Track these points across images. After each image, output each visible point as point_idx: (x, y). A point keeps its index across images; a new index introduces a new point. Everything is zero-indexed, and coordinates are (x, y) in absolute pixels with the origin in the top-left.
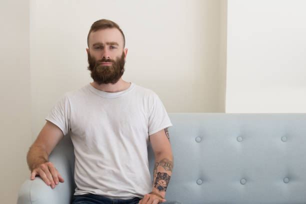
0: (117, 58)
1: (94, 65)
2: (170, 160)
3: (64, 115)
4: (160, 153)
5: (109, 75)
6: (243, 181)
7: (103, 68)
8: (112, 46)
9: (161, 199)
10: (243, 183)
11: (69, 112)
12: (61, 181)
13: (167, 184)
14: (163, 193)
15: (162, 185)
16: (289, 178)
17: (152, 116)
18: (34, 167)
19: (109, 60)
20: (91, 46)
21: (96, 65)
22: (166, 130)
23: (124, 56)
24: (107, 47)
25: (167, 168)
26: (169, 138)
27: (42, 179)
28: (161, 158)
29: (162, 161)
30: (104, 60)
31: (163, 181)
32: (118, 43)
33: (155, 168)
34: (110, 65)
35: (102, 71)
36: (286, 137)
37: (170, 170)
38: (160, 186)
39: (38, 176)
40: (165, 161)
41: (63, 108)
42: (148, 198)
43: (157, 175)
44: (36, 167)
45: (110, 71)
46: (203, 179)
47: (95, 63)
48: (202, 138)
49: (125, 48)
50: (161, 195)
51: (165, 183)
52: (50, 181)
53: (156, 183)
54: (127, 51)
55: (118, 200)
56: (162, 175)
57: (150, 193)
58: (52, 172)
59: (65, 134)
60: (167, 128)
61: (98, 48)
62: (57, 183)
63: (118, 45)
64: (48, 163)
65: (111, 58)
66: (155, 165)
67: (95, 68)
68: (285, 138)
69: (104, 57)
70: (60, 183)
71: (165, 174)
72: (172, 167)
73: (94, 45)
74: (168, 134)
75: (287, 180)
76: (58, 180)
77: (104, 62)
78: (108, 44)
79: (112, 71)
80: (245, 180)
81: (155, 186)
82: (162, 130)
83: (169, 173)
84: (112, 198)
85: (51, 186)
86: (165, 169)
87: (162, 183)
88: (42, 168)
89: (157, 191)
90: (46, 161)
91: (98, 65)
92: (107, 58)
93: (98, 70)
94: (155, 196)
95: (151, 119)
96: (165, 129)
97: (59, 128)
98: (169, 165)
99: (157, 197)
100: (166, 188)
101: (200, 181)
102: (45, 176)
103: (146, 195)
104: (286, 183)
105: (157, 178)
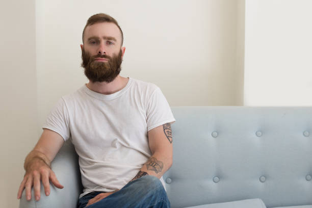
0: (114, 54)
1: (89, 61)
5: (104, 72)
6: (263, 178)
7: (98, 64)
8: (109, 41)
10: (263, 180)
16: (311, 175)
19: (105, 56)
20: (86, 40)
21: (90, 61)
23: (121, 54)
24: (103, 42)
30: (99, 55)
32: (116, 38)
34: (105, 61)
35: (96, 67)
45: (105, 68)
46: (219, 176)
47: (89, 58)
48: (218, 133)
49: (123, 46)
54: (125, 49)
61: (94, 43)
63: (115, 40)
65: (107, 54)
67: (89, 63)
68: (307, 133)
69: (100, 52)
73: (89, 39)
75: (309, 177)
77: (100, 58)
78: (105, 38)
79: (108, 68)
91: (93, 60)
92: (103, 54)
93: (92, 66)
101: (217, 179)
104: (307, 180)
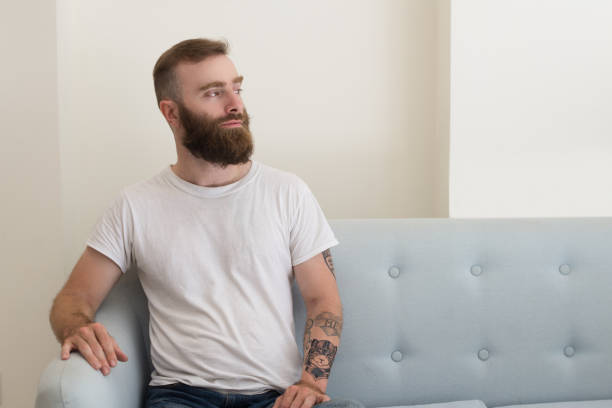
2: (337, 313)
3: (120, 233)
4: (314, 301)
6: (484, 353)
9: (319, 395)
10: (484, 357)
11: (131, 229)
12: (121, 358)
13: (331, 364)
14: (322, 383)
15: (320, 365)
16: (575, 346)
17: (297, 229)
18: (66, 334)
22: (326, 254)
25: (331, 331)
26: (332, 270)
27: (84, 356)
28: (318, 310)
29: (320, 317)
31: (323, 357)
33: (307, 331)
36: (569, 266)
37: (336, 334)
38: (318, 368)
39: (75, 350)
40: (327, 316)
41: (119, 222)
42: (293, 394)
43: (310, 344)
44: (70, 335)
46: (403, 350)
48: (401, 269)
50: (319, 386)
51: (326, 362)
52: (100, 360)
53: (309, 363)
55: (237, 395)
56: (321, 345)
57: (296, 384)
58: (102, 341)
59: (124, 271)
60: (328, 250)
62: (113, 363)
64: (93, 325)
66: (307, 324)
68: (566, 269)
70: (119, 362)
71: (327, 343)
72: (341, 328)
74: (330, 261)
75: (570, 350)
76: (115, 356)
80: (487, 351)
81: (307, 369)
82: (318, 255)
83: (334, 341)
84: (224, 393)
85: (102, 370)
86: (326, 333)
87: (321, 361)
88: (81, 334)
89: (311, 378)
90: (89, 322)
94: (307, 389)
95: (295, 235)
96: (324, 253)
97: (112, 261)
98: (333, 323)
99: (311, 391)
100: (328, 370)
101: (398, 355)
102: (88, 350)
103: (290, 387)
104: (567, 356)
105: (311, 352)
